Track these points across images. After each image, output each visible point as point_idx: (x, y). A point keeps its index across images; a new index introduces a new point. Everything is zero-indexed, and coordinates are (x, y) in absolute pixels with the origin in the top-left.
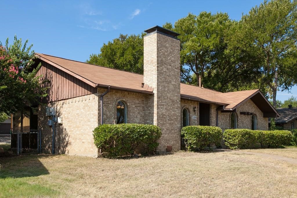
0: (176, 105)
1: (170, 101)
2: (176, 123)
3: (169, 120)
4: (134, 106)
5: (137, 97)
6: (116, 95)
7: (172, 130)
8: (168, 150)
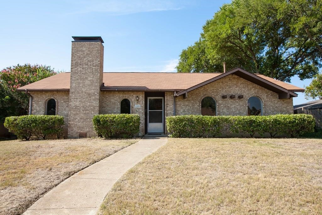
0: (94, 97)
1: (85, 95)
2: (92, 113)
3: (83, 110)
4: (63, 101)
5: (66, 94)
6: (45, 95)
7: (87, 119)
8: (81, 136)
